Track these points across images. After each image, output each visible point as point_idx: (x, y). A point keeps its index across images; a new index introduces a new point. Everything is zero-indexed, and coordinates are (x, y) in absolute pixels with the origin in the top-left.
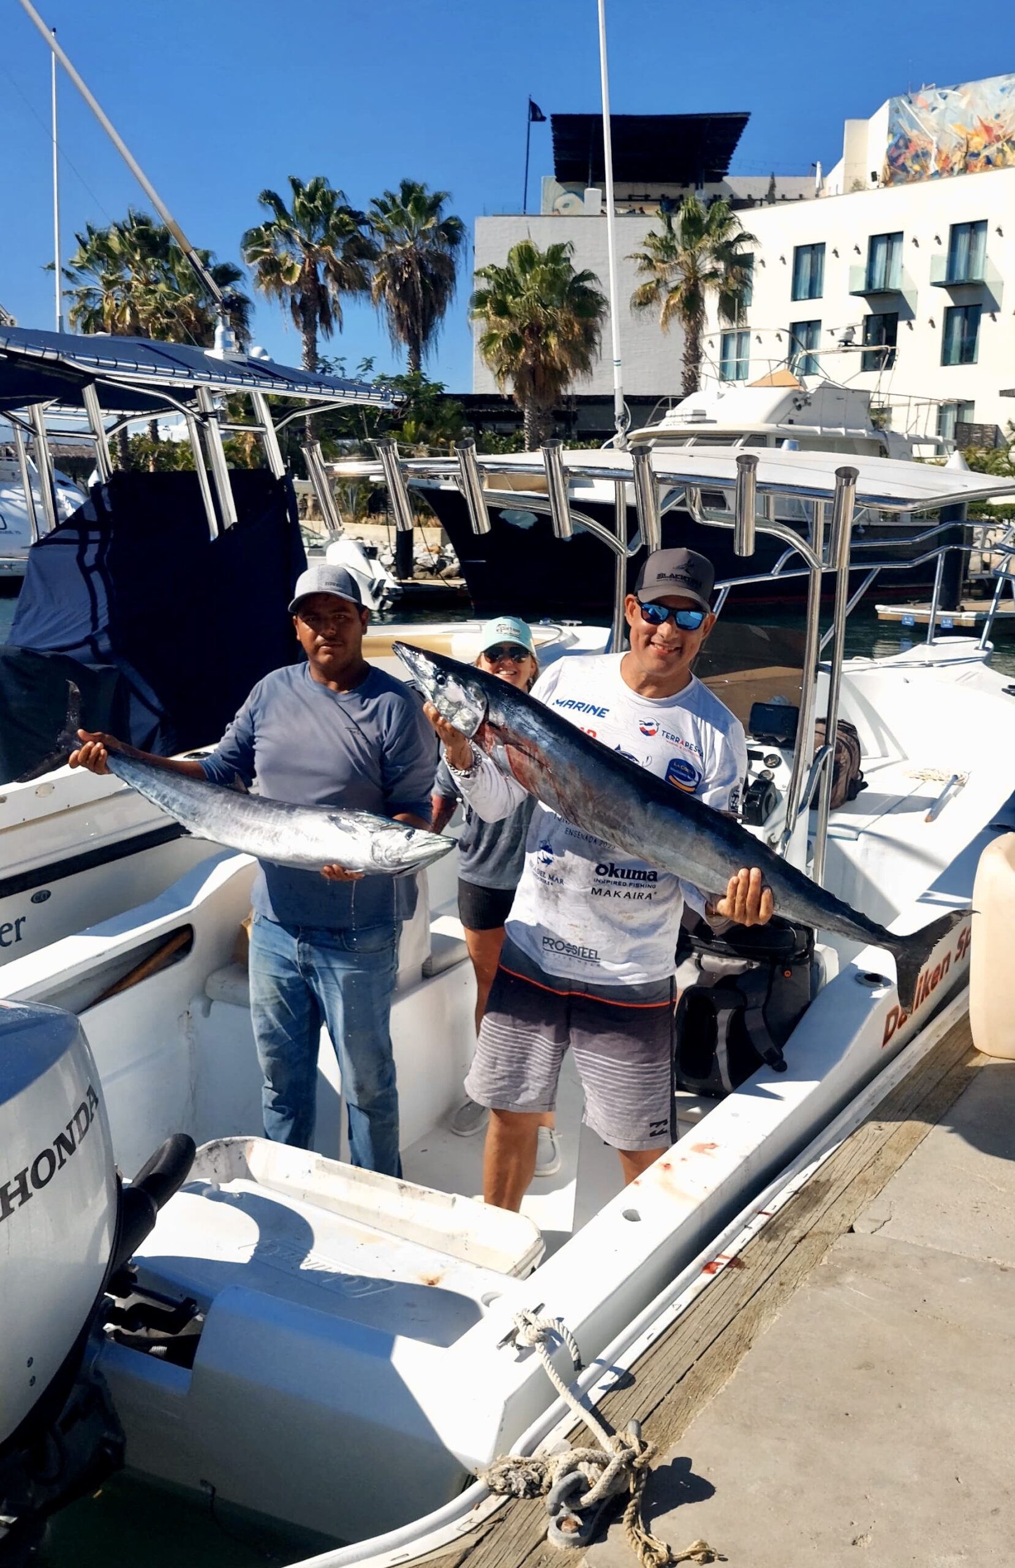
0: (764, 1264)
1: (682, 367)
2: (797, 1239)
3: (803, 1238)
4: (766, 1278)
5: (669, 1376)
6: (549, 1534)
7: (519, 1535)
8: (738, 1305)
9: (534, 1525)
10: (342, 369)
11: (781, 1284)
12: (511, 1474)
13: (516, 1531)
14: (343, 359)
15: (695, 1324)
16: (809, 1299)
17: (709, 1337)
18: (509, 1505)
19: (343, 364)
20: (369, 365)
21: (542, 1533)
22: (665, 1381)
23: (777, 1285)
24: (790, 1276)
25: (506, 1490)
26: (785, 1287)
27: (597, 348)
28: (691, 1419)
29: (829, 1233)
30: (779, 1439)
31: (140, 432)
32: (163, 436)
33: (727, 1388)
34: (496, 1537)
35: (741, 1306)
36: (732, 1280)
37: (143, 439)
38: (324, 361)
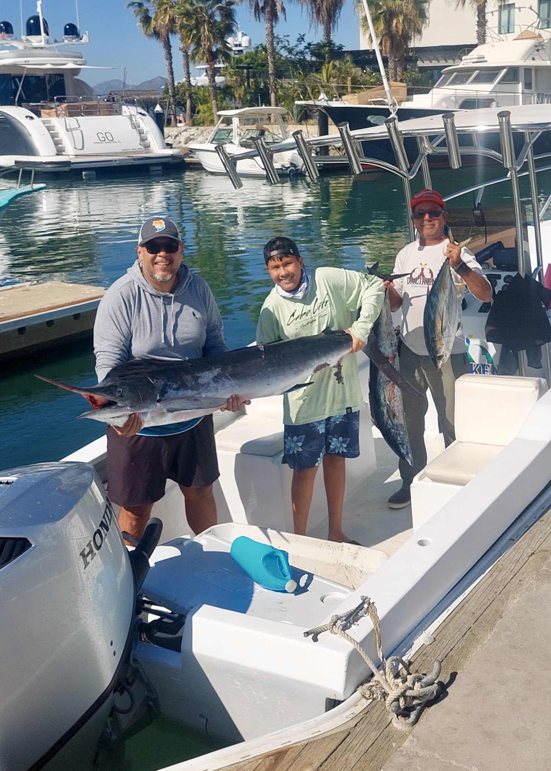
0: (511, 569)
1: (476, 28)
2: (530, 554)
3: (533, 554)
4: (512, 576)
5: (458, 633)
6: (393, 721)
7: (377, 721)
8: (496, 592)
9: (385, 716)
10: (288, 41)
11: (520, 581)
12: (374, 688)
13: (376, 719)
14: (288, 36)
15: (473, 604)
16: (534, 589)
17: (480, 611)
18: (373, 704)
19: (288, 38)
20: (301, 39)
21: (390, 720)
22: (456, 636)
23: (518, 581)
24: (525, 576)
25: (371, 697)
26: (522, 582)
27: (427, 21)
28: (469, 658)
29: (547, 551)
30: (515, 669)
31: (181, 82)
32: (193, 83)
33: (488, 640)
34: (366, 722)
35: (498, 593)
36: (494, 577)
37: (183, 85)
38: (277, 38)
